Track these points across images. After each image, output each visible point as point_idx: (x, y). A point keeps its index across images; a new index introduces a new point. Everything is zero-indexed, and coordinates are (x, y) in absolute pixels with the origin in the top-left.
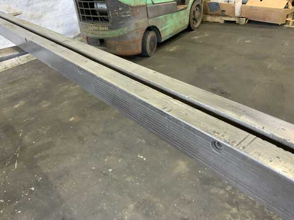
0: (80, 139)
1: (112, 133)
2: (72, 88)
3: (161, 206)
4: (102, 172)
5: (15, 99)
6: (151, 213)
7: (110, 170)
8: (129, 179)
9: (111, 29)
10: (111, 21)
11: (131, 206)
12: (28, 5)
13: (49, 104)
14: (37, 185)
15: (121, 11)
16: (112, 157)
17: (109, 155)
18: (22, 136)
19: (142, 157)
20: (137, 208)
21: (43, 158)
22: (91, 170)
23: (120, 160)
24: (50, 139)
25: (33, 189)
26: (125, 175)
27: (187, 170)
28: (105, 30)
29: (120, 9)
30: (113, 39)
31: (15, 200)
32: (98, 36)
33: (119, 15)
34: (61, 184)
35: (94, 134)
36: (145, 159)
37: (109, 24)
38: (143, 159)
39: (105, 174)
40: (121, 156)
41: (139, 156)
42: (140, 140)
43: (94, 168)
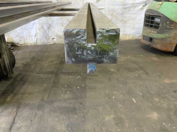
0: (110, 79)
1: (126, 83)
2: (122, 57)
3: (127, 125)
4: (109, 96)
6: (119, 124)
7: (114, 97)
8: (120, 105)
9: (158, 33)
10: (160, 28)
11: (112, 116)
12: (122, 14)
14: (81, 87)
15: (168, 24)
16: (118, 93)
17: (118, 91)
19: (134, 100)
20: (114, 118)
21: (90, 79)
22: (105, 93)
23: (121, 96)
24: (97, 74)
25: (78, 87)
26: (119, 103)
27: (156, 119)
28: (154, 33)
29: (168, 23)
30: (158, 39)
32: (149, 36)
33: (166, 26)
34: (90, 91)
35: (117, 79)
36: (135, 102)
37: (158, 30)
38: (134, 101)
39: (110, 98)
40: (124, 95)
41: (133, 99)
42: (139, 92)
43: (107, 92)
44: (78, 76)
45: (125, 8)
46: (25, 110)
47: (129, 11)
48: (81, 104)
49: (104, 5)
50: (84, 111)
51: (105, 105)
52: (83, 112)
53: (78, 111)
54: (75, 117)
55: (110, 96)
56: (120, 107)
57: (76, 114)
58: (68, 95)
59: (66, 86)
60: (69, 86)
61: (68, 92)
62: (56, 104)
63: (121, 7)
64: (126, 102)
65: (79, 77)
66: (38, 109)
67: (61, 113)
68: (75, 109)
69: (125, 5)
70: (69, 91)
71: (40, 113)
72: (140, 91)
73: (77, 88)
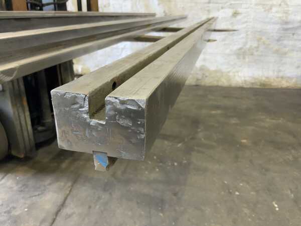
0: (237, 157)
1: (267, 170)
2: (268, 120)
4: (229, 190)
5: (217, 107)
7: (237, 193)
8: (246, 211)
13: (238, 122)
14: (180, 164)
16: (248, 186)
17: (248, 183)
18: (200, 131)
19: (276, 206)
21: (199, 152)
22: (223, 182)
23: (252, 193)
24: (214, 144)
25: (176, 164)
26: (245, 205)
31: (161, 162)
35: (251, 161)
36: (277, 209)
38: (275, 207)
39: (230, 193)
40: (257, 191)
41: (274, 203)
42: (289, 192)
43: (226, 182)
44: (179, 143)
45: (286, 30)
46: (84, 188)
47: (293, 34)
48: (175, 194)
49: (246, 22)
50: (177, 208)
51: (218, 205)
52: (175, 210)
53: (167, 206)
54: (161, 216)
55: (231, 191)
56: (245, 213)
57: (162, 211)
58: (156, 175)
59: (155, 157)
60: (161, 160)
61: (157, 170)
62: (133, 187)
63: (277, 27)
64: (259, 206)
65: (180, 145)
66: (105, 190)
67: (138, 203)
68: (162, 201)
69: (287, 23)
70: (158, 167)
71: (105, 196)
72: (291, 190)
73: (174, 165)
